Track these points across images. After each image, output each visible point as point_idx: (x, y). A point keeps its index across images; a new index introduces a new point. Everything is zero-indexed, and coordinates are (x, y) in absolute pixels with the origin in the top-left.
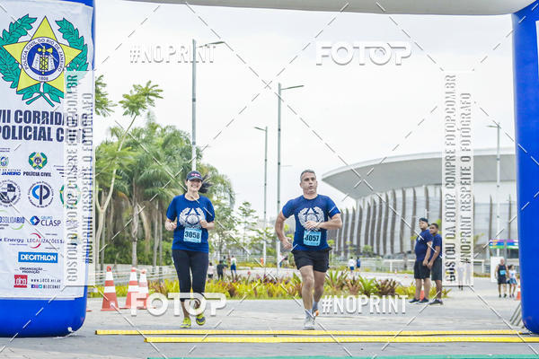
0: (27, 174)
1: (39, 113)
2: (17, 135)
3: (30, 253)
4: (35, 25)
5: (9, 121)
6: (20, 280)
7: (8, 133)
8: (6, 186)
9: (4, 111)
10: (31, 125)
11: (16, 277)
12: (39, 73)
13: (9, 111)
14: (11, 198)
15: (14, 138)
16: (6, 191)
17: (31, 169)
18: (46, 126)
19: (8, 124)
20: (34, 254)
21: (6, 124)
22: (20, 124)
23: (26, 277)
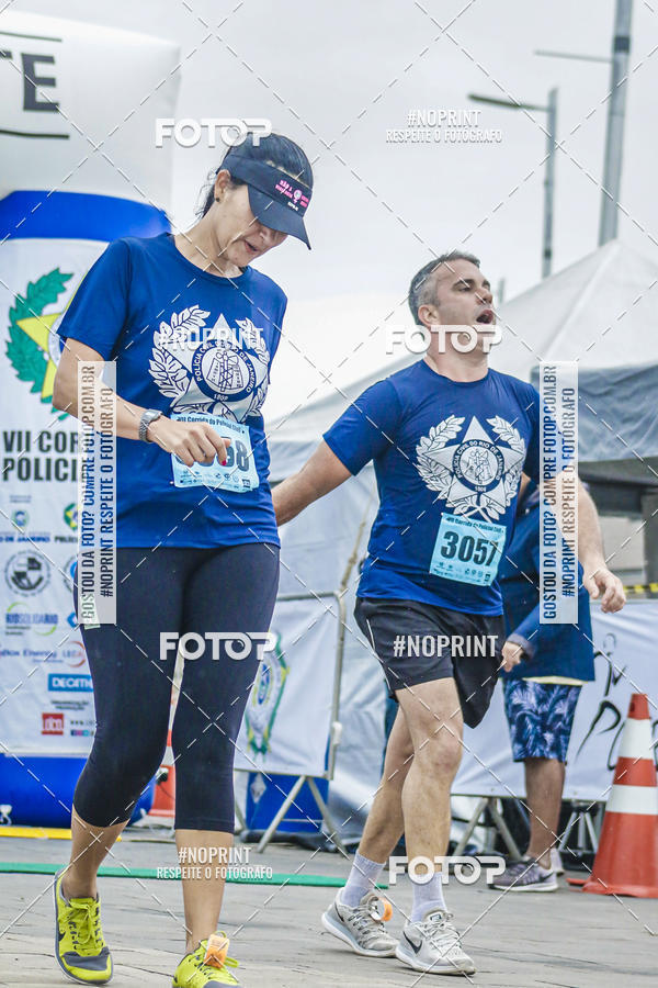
0: (62, 539)
1: (78, 435)
2: (43, 472)
3: (67, 676)
5: (28, 449)
6: (51, 721)
7: (27, 471)
8: (24, 561)
9: (20, 433)
10: (68, 456)
11: (46, 716)
13: (28, 434)
14: (33, 581)
15: (38, 478)
16: (24, 569)
17: (66, 531)
19: (26, 455)
20: (75, 677)
21: (23, 454)
22: (48, 455)
23: (60, 717)
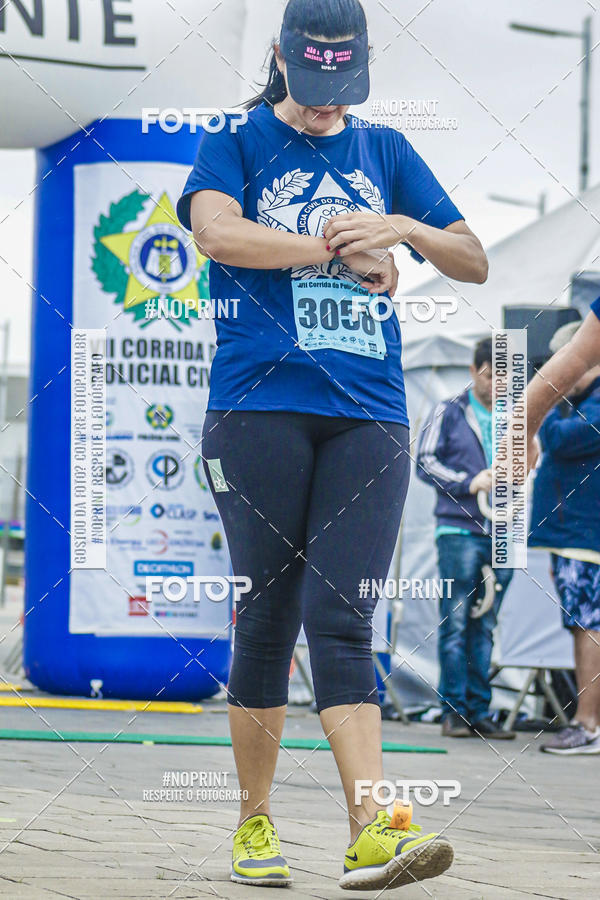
0: (144, 437)
1: (159, 342)
2: (126, 376)
4: (149, 205)
8: (111, 457)
10: (149, 361)
11: (132, 599)
12: (158, 279)
13: (113, 341)
14: (119, 475)
15: (121, 381)
17: (148, 430)
18: (171, 363)
19: (111, 361)
20: (158, 563)
22: (131, 361)
